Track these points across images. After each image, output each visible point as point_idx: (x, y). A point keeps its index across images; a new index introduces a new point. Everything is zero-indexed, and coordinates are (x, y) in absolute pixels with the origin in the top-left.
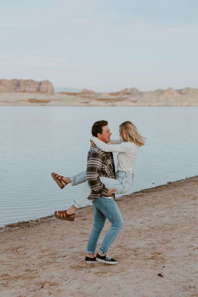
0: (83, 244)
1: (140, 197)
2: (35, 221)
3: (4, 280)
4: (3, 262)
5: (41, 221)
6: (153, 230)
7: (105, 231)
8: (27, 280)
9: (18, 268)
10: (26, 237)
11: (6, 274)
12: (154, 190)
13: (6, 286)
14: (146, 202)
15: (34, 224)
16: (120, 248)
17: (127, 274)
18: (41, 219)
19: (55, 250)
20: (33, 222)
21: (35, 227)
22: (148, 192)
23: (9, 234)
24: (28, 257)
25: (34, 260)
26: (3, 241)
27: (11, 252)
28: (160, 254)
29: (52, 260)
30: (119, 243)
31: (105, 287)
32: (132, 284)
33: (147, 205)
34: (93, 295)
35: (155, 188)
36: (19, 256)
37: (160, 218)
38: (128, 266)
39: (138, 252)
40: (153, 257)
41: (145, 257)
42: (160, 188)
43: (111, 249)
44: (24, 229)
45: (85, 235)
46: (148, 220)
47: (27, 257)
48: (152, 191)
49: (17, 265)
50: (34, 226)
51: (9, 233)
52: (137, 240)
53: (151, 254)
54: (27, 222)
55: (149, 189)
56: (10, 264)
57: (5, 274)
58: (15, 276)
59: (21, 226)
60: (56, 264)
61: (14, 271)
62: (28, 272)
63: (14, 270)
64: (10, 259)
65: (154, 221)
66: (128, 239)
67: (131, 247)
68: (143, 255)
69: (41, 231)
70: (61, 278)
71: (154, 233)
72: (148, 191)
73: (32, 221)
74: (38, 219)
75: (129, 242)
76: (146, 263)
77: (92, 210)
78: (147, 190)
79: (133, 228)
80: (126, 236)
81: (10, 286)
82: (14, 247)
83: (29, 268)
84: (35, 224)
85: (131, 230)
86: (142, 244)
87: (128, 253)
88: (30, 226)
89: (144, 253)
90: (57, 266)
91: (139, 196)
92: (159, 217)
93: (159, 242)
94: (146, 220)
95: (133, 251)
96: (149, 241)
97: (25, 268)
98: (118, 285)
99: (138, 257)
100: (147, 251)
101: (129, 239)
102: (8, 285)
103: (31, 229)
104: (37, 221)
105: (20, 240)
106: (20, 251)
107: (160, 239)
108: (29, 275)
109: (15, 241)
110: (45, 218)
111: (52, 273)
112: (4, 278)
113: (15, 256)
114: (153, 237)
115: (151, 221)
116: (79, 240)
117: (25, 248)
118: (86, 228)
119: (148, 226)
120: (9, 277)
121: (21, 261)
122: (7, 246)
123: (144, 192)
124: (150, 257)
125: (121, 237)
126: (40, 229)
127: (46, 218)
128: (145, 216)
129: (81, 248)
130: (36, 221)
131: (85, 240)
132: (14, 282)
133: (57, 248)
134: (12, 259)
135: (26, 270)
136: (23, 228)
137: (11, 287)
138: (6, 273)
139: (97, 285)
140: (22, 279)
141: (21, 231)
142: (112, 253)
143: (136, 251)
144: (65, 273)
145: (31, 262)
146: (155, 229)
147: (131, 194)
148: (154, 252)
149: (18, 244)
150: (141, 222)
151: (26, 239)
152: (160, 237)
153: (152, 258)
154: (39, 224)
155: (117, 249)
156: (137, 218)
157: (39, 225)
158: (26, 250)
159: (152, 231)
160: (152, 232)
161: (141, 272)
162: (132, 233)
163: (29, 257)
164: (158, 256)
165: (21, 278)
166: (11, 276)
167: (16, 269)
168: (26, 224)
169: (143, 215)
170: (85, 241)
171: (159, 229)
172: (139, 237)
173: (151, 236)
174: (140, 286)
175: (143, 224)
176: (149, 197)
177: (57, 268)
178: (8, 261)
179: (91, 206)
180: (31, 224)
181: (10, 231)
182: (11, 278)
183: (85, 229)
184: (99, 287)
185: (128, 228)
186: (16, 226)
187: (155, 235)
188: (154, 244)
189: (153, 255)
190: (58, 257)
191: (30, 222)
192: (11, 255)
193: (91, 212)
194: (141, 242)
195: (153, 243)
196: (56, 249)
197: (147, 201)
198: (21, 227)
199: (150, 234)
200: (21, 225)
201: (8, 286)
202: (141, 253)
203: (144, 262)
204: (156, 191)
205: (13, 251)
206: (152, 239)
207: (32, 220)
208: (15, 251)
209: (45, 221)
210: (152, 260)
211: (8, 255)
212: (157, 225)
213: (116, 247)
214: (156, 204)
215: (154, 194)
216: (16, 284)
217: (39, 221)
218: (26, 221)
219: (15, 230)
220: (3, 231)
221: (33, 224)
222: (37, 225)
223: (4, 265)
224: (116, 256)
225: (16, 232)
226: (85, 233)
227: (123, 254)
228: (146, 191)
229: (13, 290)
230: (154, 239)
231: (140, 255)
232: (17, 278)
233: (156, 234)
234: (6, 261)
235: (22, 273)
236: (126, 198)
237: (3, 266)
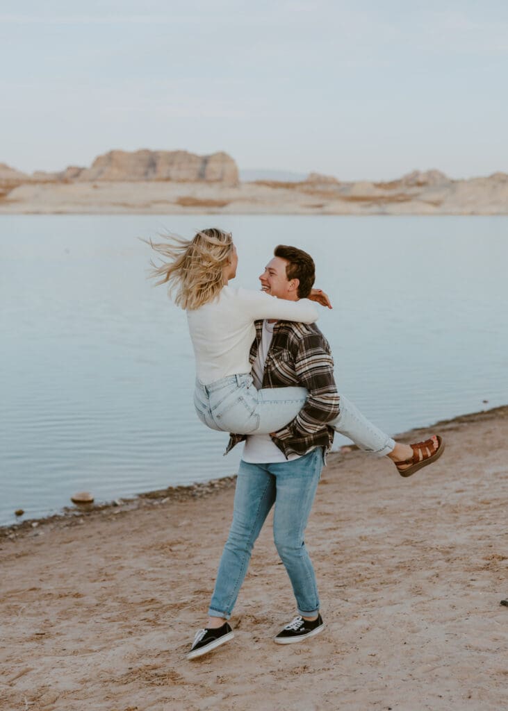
0: (323, 536)
1: (452, 432)
2: (208, 487)
3: (149, 612)
4: (143, 574)
5: (222, 486)
6: (487, 506)
7: (374, 508)
8: (201, 611)
9: (178, 586)
10: (189, 521)
11: (152, 600)
12: (487, 416)
13: (154, 623)
14: (466, 445)
15: (204, 493)
16: (410, 547)
17: (428, 601)
18: (221, 480)
19: (259, 549)
20: (203, 487)
21: (207, 498)
22: (473, 421)
23: (149, 514)
24: (199, 562)
25: (213, 570)
26: (137, 528)
27: (157, 552)
28: (503, 558)
29: (255, 571)
30: (406, 535)
31: (380, 628)
32: (441, 623)
33: (470, 451)
34: (354, 643)
35: (489, 412)
36: (177, 561)
37: (504, 480)
38: (431, 584)
39: (452, 555)
40: (488, 565)
41: (469, 565)
42: (501, 413)
43: (390, 547)
44: (183, 504)
45: (325, 517)
46: (474, 485)
47: (195, 564)
48: (482, 420)
49: (176, 580)
50: (206, 496)
51: (148, 512)
52: (449, 528)
53: (483, 559)
54: (189, 488)
55: (475, 414)
56: (158, 579)
57: (149, 599)
58: (173, 602)
59: (176, 497)
60: (266, 580)
61: (167, 593)
62: (201, 596)
63: (169, 591)
64: (157, 567)
65: (487, 487)
66: (428, 526)
67: (434, 543)
68: (463, 561)
69: (222, 507)
70: (279, 608)
71: (489, 513)
72: (472, 418)
73: (199, 486)
74: (213, 482)
75: (431, 534)
76: (473, 578)
77: (340, 462)
78: (469, 416)
79: (439, 503)
80: (423, 520)
81: (163, 623)
82: (164, 541)
83: (203, 587)
84: (207, 493)
85: (434, 506)
86: (461, 537)
87: (430, 556)
88: (196, 497)
89: (467, 556)
90: (267, 583)
91: (450, 429)
92: (501, 478)
93: (502, 532)
94: (469, 485)
95: (440, 553)
96: (480, 530)
97: (193, 586)
98: (409, 623)
99: (455, 565)
100: (472, 553)
101: (431, 526)
102: (159, 623)
103: (198, 502)
104: (212, 486)
105: (176, 527)
106: (179, 550)
107: (503, 527)
108: (205, 601)
109: (163, 529)
110: (229, 478)
111: (257, 598)
112: (148, 607)
113: (168, 562)
114: (487, 522)
115: (481, 488)
116: (313, 528)
117: (190, 544)
118: (329, 501)
119: (474, 499)
120: (159, 604)
121: (184, 572)
122: (147, 540)
123: (463, 422)
124: (480, 566)
125: (411, 522)
126: (219, 504)
127: (232, 478)
128: (467, 476)
129: (320, 545)
130: (209, 485)
131: (327, 527)
132: (172, 616)
133: (263, 545)
134: (162, 566)
135: (195, 592)
136: (181, 501)
137: (165, 627)
138: (150, 597)
139: (362, 622)
140: (189, 609)
141: (175, 507)
142: (393, 557)
143: (448, 552)
144: (286, 598)
145: (206, 575)
146: (491, 505)
147: (432, 426)
148: (491, 555)
149: (171, 534)
150: (458, 490)
151: (190, 525)
152: (503, 522)
153: (487, 568)
154: (217, 491)
155: (404, 548)
156: (448, 481)
157: (217, 494)
158: (192, 550)
159: (486, 509)
160: (483, 511)
161: (461, 597)
162: (438, 513)
163: (201, 563)
164: (498, 563)
165: (186, 608)
166: (165, 603)
167: (173, 588)
168: (185, 492)
169: (462, 473)
170: (327, 530)
171: (501, 505)
172: (455, 521)
173: (482, 519)
174: (461, 627)
175: (464, 494)
176: (475, 434)
177: (268, 587)
178: (153, 572)
179: (337, 453)
180: (197, 491)
181: (152, 507)
182: (164, 608)
183: (326, 503)
184: (366, 627)
185: (428, 503)
186: (164, 497)
187: (492, 517)
188: (489, 537)
189: (488, 562)
190: (268, 564)
191: (196, 487)
192: (159, 558)
193: (335, 466)
194: (458, 534)
195: (488, 534)
196: (261, 547)
197: (470, 442)
198: (175, 499)
199: (481, 516)
200: (176, 494)
201: (159, 625)
202: (459, 556)
203: (468, 576)
204: (492, 418)
205: (162, 551)
206: (484, 527)
207: (199, 482)
208: (167, 550)
209: (229, 486)
210: (485, 573)
211: (153, 558)
212: (496, 497)
213: (402, 544)
214: (492, 449)
215: (487, 426)
216: (178, 619)
217: (216, 486)
218: (185, 485)
219: (161, 504)
220: (134, 507)
221: (202, 491)
222: (214, 495)
223: (145, 579)
224: (400, 562)
225: (164, 510)
226: (327, 512)
227: (419, 559)
228: (468, 419)
229: (171, 633)
230: (490, 527)
231: (457, 561)
232: (178, 607)
233: (493, 515)
234: (149, 572)
235: (187, 598)
236: (421, 434)
237: (144, 582)
